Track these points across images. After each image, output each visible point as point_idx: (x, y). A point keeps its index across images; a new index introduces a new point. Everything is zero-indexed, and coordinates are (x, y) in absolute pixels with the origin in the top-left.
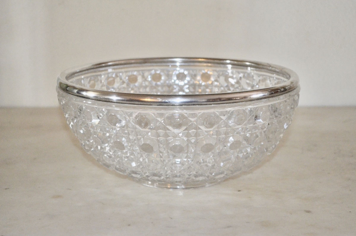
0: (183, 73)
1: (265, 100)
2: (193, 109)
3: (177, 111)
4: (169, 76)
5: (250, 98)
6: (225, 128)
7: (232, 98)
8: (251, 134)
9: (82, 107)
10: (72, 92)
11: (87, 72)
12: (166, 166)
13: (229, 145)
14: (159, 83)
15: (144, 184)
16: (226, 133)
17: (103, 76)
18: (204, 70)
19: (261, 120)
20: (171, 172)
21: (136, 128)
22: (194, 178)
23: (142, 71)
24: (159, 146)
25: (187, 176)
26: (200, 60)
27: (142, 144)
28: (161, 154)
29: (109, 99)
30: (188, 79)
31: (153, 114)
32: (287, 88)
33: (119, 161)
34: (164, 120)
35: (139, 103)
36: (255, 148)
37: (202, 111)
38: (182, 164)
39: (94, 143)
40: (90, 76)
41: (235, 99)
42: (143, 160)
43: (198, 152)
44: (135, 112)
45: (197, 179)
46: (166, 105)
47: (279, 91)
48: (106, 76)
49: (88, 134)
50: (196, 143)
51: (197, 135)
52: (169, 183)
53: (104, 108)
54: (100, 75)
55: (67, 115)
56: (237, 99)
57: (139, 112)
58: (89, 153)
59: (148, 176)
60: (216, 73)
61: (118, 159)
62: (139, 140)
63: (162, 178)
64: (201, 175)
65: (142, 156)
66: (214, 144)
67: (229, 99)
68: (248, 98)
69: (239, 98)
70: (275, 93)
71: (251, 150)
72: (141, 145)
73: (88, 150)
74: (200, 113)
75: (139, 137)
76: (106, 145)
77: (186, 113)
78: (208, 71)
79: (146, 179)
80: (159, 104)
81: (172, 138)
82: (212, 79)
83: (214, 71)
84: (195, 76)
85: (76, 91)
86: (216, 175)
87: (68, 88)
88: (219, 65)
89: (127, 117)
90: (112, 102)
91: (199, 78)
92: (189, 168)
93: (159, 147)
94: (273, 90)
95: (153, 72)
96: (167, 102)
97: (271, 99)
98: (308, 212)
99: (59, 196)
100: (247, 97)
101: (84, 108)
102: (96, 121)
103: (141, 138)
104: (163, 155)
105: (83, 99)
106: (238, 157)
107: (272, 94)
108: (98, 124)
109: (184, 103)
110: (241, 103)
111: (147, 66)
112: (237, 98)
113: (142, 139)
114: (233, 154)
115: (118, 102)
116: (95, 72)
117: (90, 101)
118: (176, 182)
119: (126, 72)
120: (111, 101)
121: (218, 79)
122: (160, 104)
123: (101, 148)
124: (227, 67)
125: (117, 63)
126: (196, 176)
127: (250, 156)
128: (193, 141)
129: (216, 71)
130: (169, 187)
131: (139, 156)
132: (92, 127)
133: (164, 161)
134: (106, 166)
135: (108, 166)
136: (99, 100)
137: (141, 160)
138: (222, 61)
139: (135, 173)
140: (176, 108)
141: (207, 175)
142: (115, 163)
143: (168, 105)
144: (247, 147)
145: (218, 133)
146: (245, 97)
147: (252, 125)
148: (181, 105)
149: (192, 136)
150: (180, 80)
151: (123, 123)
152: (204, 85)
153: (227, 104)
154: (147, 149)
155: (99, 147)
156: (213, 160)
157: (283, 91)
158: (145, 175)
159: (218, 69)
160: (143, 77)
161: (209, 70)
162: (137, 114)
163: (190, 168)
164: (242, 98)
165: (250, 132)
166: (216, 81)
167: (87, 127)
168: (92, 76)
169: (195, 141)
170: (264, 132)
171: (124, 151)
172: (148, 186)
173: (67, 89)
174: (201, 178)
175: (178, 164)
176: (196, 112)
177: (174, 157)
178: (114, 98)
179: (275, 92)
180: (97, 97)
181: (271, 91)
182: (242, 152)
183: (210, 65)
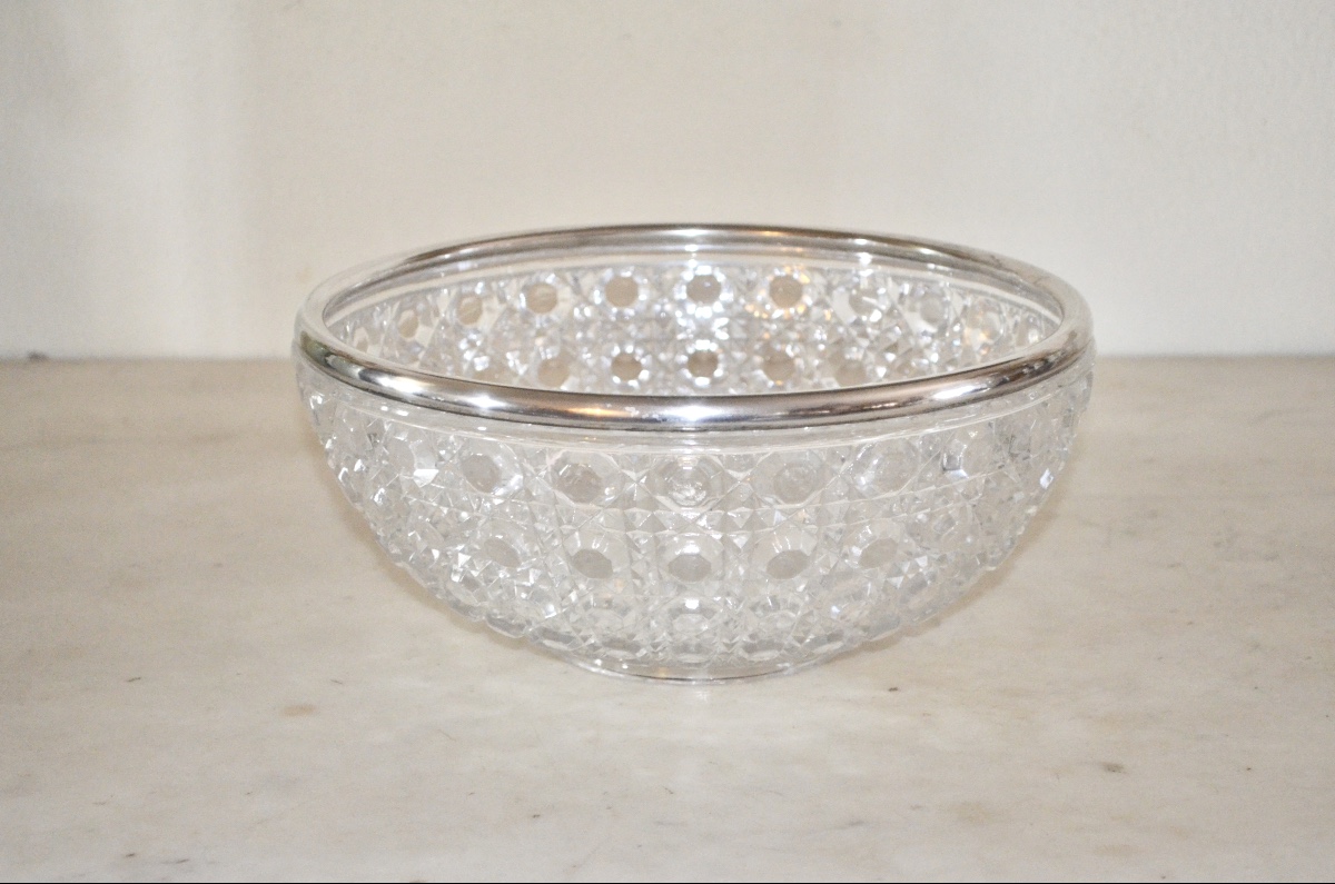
0: (711, 278)
1: (978, 405)
2: (744, 443)
3: (688, 451)
4: (661, 289)
5: (932, 401)
6: (845, 501)
7: (871, 404)
8: (931, 516)
9: (379, 424)
10: (343, 374)
11: (388, 282)
12: (652, 618)
13: (857, 551)
14: (630, 312)
15: (581, 665)
16: (849, 516)
17: (443, 293)
18: (781, 268)
19: (962, 472)
20: (671, 634)
21: (556, 501)
22: (741, 653)
23: (576, 269)
24: (631, 557)
25: (723, 649)
26: (768, 234)
27: (576, 551)
28: (638, 582)
29: (466, 405)
30: (726, 296)
31: (611, 459)
32: (1052, 359)
33: (500, 596)
34: (648, 474)
35: (568, 422)
36: (942, 559)
37: (770, 450)
38: (704, 611)
39: (419, 538)
40: (400, 297)
41: (880, 406)
42: (580, 597)
43: (760, 577)
44: (552, 452)
45: (756, 657)
46: (654, 430)
47: (1025, 370)
48: (454, 292)
49: (398, 508)
50: (752, 546)
51: (752, 524)
52: (662, 666)
53: (454, 434)
54: (435, 291)
55: (329, 441)
56: (887, 405)
57: (564, 451)
58: (399, 564)
59: (594, 647)
60: (819, 280)
61: (499, 592)
62: (566, 537)
63: (643, 652)
64: (769, 645)
65: (575, 586)
66: (807, 552)
67: (861, 408)
68: (925, 404)
69: (893, 404)
70: (1013, 379)
71: (930, 565)
72: (573, 553)
73: (397, 558)
74: (763, 454)
75: (567, 528)
76: (460, 548)
77: (720, 456)
78: (793, 271)
79: (591, 655)
80: (630, 426)
81: (674, 532)
82: (808, 300)
83: (812, 270)
84: (751, 285)
85: (357, 371)
86: (817, 642)
87: (330, 359)
88: (830, 253)
89: (528, 466)
90: (477, 416)
91: (762, 294)
92: (727, 623)
93: (632, 561)
94: (1004, 372)
95: (608, 274)
96: (655, 421)
97: (995, 402)
98: (1113, 768)
99: (305, 709)
100: (921, 399)
101: (386, 427)
102: (425, 474)
103: (573, 532)
104: (643, 584)
105: (384, 401)
106: (886, 588)
107: (1004, 382)
108: (433, 482)
109: (711, 424)
110: (897, 420)
111: (588, 254)
112: (888, 402)
113: (577, 534)
114: (870, 580)
115: (496, 416)
116: (417, 281)
117: (407, 410)
118: (690, 665)
119: (519, 275)
120: (474, 411)
121: (828, 299)
122: (637, 424)
123: (444, 555)
124: (856, 260)
125: (491, 246)
126: (750, 649)
127: (929, 582)
128: (740, 540)
129: (820, 271)
130: (663, 675)
131: (567, 585)
132: (415, 490)
133: (646, 600)
134: (460, 610)
135: (465, 610)
136: (434, 408)
137: (573, 596)
138: (840, 241)
139: (555, 636)
140: (687, 439)
141: (786, 643)
142: (486, 604)
143: (661, 430)
144: (918, 555)
145: (821, 516)
146: (913, 400)
147: (933, 488)
148: (705, 427)
149: (735, 528)
150: (701, 303)
151: (515, 481)
152: (780, 320)
153: (854, 425)
154: (592, 565)
155: (436, 553)
156: (807, 598)
157: (1038, 373)
158: (587, 643)
159: (826, 265)
160: (577, 290)
161: (797, 269)
162: (559, 456)
163: (731, 625)
164: (904, 404)
165: (928, 510)
166: (821, 303)
167: (395, 487)
168: (407, 294)
169: (747, 543)
170: (974, 506)
171: (519, 569)
172: (594, 670)
173: (326, 361)
174: (766, 655)
175: (693, 612)
176: (753, 451)
177: (681, 589)
178: (484, 402)
179: (1011, 377)
180: (426, 397)
181: (998, 375)
182: (899, 573)
183: (799, 250)
